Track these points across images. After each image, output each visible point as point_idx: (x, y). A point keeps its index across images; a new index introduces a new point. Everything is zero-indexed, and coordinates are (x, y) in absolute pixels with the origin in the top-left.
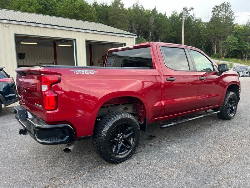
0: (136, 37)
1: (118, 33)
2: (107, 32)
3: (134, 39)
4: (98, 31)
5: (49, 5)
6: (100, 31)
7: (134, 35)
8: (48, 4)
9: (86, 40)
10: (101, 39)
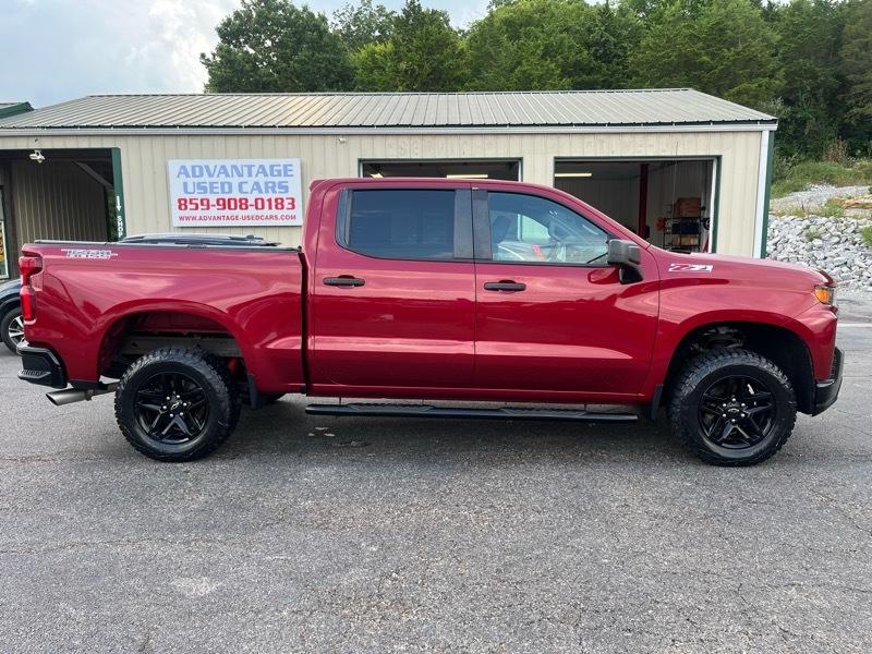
0: (775, 127)
1: (685, 123)
2: (639, 124)
3: (766, 135)
4: (604, 125)
5: (615, 45)
6: (609, 124)
7: (762, 122)
8: (612, 39)
9: (555, 158)
10: (614, 149)
